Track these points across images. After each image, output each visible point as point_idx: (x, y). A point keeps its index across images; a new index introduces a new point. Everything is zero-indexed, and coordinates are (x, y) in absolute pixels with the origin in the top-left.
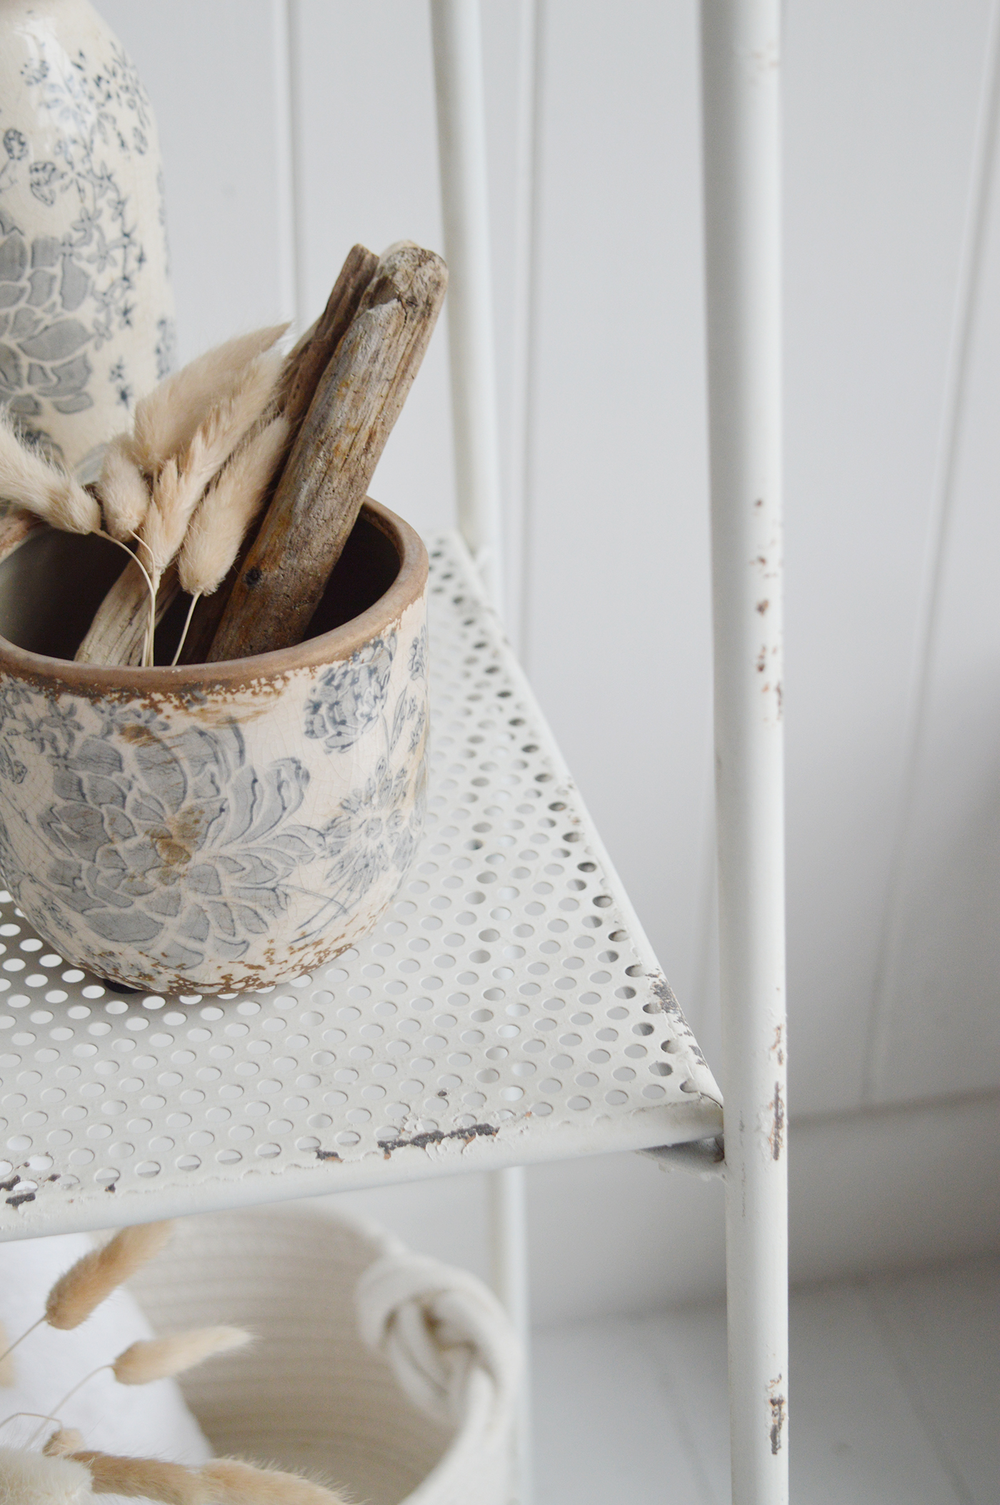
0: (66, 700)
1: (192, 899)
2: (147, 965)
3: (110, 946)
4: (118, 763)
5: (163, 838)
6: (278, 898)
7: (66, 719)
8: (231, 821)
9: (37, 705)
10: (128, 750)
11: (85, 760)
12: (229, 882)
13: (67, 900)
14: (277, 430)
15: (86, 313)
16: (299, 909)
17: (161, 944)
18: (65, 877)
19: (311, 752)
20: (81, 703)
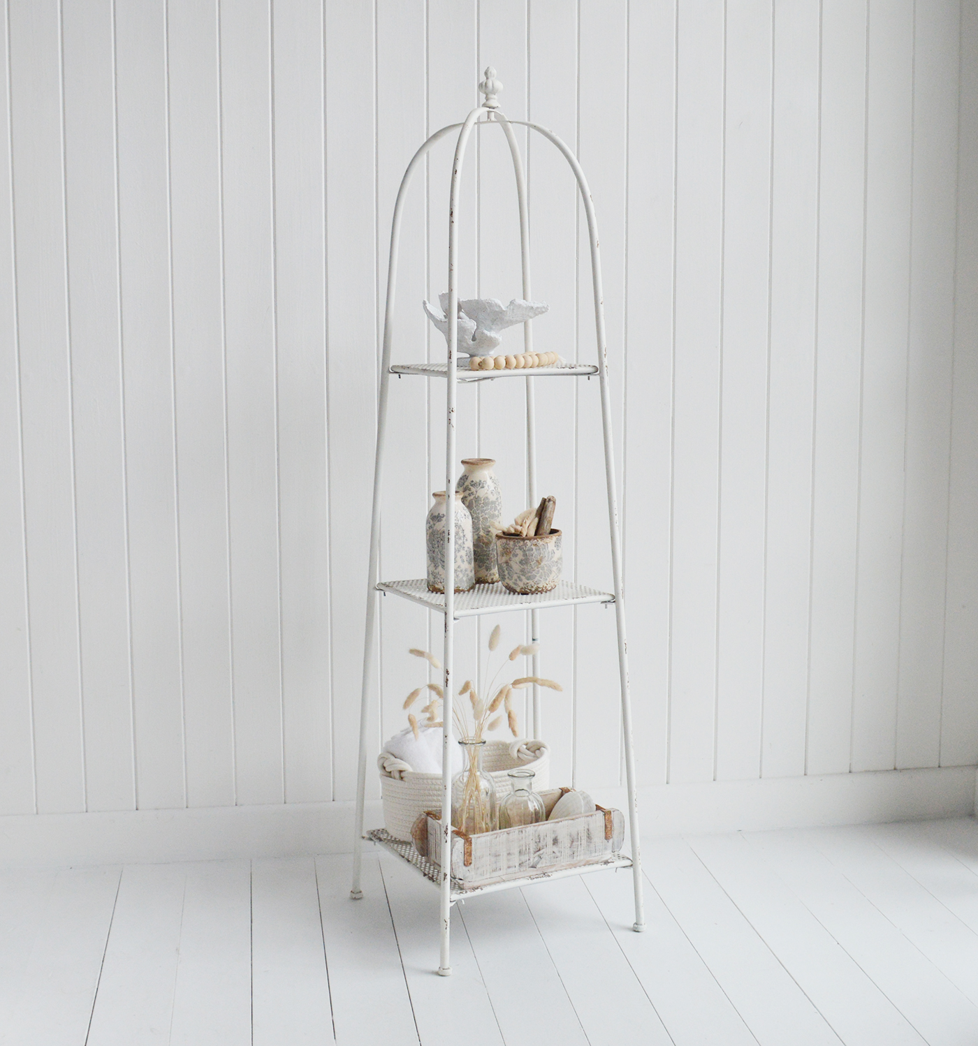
0: (526, 541)
1: (541, 571)
2: (533, 584)
3: (528, 581)
4: (532, 550)
5: (537, 561)
6: (551, 572)
7: (526, 545)
8: (546, 558)
9: (522, 543)
10: (534, 547)
11: (528, 550)
12: (546, 568)
13: (522, 575)
14: (537, 520)
15: (496, 513)
16: (553, 574)
17: (536, 580)
18: (522, 571)
19: (555, 549)
20: (528, 541)
